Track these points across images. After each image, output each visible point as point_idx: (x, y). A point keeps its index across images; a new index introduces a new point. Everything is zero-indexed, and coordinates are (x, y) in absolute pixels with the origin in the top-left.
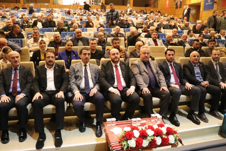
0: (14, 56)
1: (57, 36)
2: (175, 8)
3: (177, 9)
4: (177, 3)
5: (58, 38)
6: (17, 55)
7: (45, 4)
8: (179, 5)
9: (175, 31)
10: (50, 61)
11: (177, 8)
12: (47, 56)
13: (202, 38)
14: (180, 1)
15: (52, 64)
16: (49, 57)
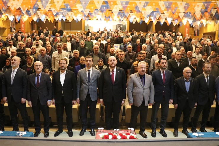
0: (37, 64)
1: (75, 53)
2: (193, 35)
3: (195, 37)
4: (195, 31)
5: (76, 54)
6: (39, 64)
7: (78, 31)
8: (196, 33)
9: (183, 51)
10: (63, 66)
11: (195, 35)
12: (61, 62)
13: (206, 56)
14: (198, 30)
15: (64, 68)
16: (62, 63)
